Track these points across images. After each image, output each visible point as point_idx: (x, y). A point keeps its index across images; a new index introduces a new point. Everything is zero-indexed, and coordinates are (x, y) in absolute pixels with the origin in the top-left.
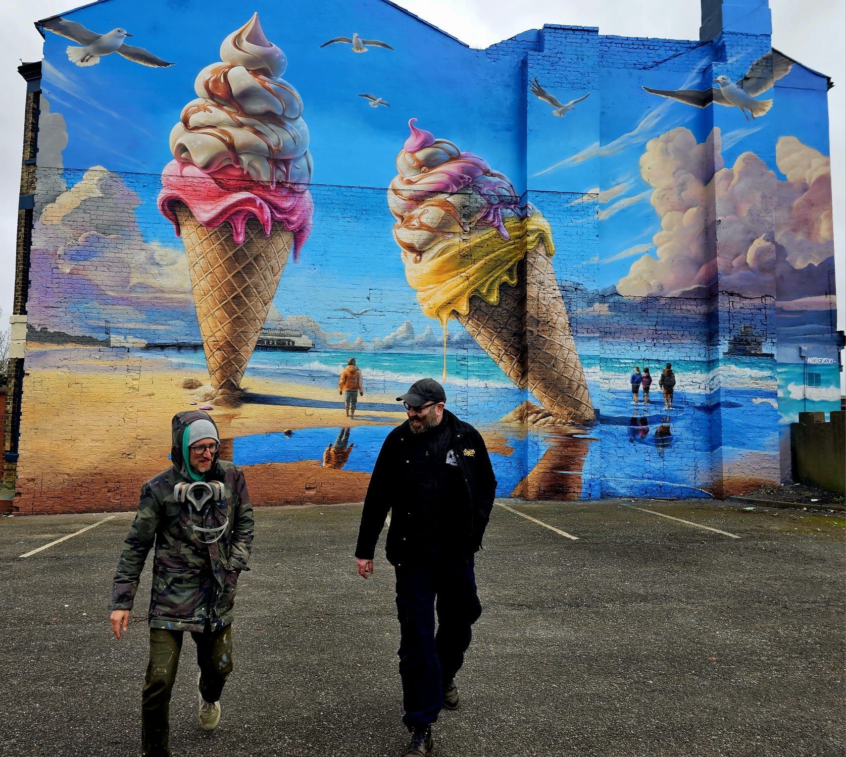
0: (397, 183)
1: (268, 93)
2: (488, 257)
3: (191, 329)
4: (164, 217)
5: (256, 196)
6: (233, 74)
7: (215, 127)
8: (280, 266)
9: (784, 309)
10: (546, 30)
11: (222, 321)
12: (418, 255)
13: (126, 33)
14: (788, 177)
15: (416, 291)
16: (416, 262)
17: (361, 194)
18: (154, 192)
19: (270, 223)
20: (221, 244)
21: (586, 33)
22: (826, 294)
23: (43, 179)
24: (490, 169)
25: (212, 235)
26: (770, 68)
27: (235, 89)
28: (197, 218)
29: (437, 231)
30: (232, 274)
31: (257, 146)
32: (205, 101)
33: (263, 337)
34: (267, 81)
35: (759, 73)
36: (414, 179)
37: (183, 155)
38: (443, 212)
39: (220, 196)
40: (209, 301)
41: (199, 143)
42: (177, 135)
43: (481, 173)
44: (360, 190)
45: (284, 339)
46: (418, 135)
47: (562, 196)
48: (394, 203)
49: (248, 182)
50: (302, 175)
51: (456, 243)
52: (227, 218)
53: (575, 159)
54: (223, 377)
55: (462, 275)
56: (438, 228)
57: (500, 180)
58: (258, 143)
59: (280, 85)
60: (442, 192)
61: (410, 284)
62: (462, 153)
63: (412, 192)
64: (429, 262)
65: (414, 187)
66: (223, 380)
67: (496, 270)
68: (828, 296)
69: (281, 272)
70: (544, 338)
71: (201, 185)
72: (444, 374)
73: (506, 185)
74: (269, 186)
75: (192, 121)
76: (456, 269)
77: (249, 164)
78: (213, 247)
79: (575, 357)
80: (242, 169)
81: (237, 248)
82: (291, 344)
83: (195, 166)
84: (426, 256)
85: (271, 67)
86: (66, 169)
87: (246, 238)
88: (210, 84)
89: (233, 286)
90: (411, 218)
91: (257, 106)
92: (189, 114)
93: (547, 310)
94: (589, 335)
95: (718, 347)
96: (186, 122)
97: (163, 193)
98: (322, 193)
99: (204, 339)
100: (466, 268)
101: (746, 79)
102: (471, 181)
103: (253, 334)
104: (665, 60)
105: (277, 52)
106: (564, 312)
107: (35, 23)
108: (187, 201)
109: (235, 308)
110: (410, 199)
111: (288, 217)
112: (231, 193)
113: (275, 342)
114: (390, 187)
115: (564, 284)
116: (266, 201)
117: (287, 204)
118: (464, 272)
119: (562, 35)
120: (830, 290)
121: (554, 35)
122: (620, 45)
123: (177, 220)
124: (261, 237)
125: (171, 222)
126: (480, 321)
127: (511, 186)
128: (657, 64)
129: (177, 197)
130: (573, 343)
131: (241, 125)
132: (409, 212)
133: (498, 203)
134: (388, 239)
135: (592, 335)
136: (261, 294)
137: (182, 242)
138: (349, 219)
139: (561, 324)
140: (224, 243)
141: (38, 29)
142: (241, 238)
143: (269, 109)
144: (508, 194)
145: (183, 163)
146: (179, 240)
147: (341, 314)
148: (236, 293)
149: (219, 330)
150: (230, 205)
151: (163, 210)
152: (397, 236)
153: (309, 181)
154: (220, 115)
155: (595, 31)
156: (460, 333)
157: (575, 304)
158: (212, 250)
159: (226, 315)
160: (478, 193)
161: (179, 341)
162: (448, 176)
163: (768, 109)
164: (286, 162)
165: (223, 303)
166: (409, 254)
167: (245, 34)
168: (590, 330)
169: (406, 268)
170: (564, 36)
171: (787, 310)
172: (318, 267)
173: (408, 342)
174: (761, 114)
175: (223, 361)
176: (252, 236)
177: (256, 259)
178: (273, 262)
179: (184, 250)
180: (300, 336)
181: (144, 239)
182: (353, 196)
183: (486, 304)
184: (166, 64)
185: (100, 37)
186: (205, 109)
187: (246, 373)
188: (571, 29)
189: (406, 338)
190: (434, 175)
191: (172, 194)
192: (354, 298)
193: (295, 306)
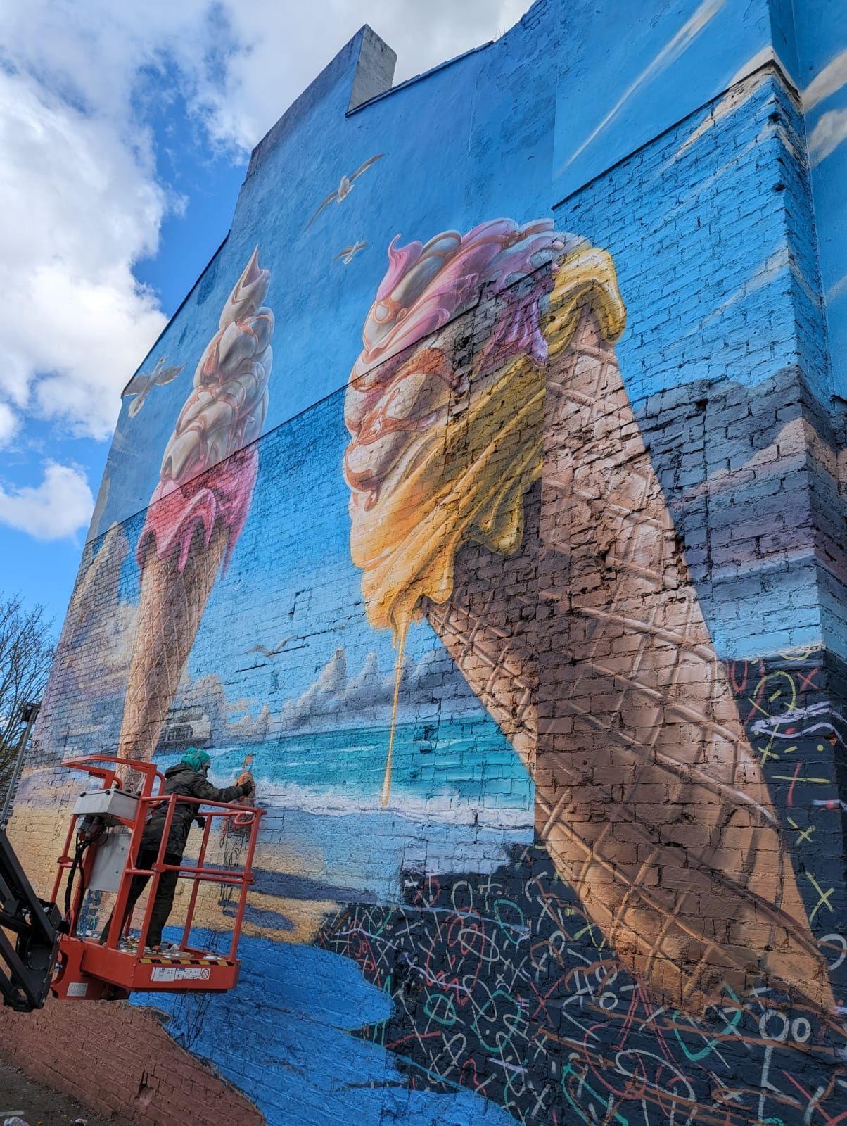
0: (360, 365)
2: (504, 431)
3: (115, 727)
4: (137, 563)
5: (208, 491)
6: (225, 337)
7: (198, 416)
8: (207, 590)
11: (140, 705)
12: (373, 491)
15: (361, 571)
16: (370, 506)
18: (139, 533)
19: (212, 525)
20: (167, 580)
24: (517, 228)
25: (163, 569)
27: (223, 354)
29: (409, 422)
30: (164, 625)
31: (224, 416)
32: (197, 390)
36: (384, 342)
37: (167, 471)
38: (424, 377)
39: (181, 509)
40: (139, 676)
41: (181, 446)
42: (169, 448)
43: (498, 250)
46: (399, 260)
47: (649, 155)
48: (352, 405)
49: (206, 475)
50: (255, 428)
51: (443, 430)
52: (180, 537)
53: (686, 35)
55: (447, 500)
56: (411, 415)
59: (259, 316)
60: (426, 337)
61: (355, 558)
62: (464, 237)
63: (379, 368)
64: (390, 498)
65: (384, 356)
67: (519, 457)
69: (206, 600)
70: (588, 617)
71: (171, 502)
72: (386, 785)
76: (435, 492)
77: (212, 447)
78: (160, 587)
79: (706, 671)
81: (178, 580)
82: (189, 735)
83: (172, 479)
85: (256, 300)
86: (97, 539)
87: (188, 560)
88: (205, 366)
89: (162, 642)
90: (373, 419)
91: (236, 361)
92: (183, 415)
93: (597, 515)
94: (768, 564)
96: (179, 427)
97: (144, 531)
99: (121, 740)
100: (455, 482)
102: (476, 280)
103: (159, 723)
105: (264, 276)
106: (657, 504)
108: (157, 531)
109: (156, 678)
110: (376, 382)
111: (230, 504)
112: (190, 499)
114: (350, 380)
115: (653, 406)
116: (215, 491)
117: (234, 484)
118: (451, 491)
123: (145, 561)
124: (200, 553)
125: (139, 567)
126: (474, 612)
129: (152, 530)
130: (696, 612)
131: (217, 398)
132: (371, 409)
133: (531, 292)
134: (336, 481)
135: (778, 560)
136: (181, 649)
137: (140, 591)
138: (292, 471)
139: (645, 549)
140: (169, 577)
142: (184, 563)
143: (244, 356)
146: (139, 588)
147: (253, 659)
148: (161, 654)
149: (135, 723)
150: (185, 518)
151: (139, 554)
152: (348, 467)
153: (260, 433)
154: (204, 398)
156: (429, 657)
157: (698, 458)
158: (159, 591)
159: (146, 694)
160: (487, 296)
162: (438, 299)
165: (148, 675)
166: (361, 495)
167: (244, 279)
168: (766, 544)
169: (353, 528)
172: (243, 577)
173: (332, 703)
176: (193, 554)
177: (190, 588)
178: (203, 586)
179: (139, 602)
180: (201, 717)
181: (118, 600)
182: (303, 427)
183: (488, 558)
186: (196, 399)
189: (330, 693)
190: (419, 310)
191: (149, 527)
192: (274, 620)
193: (207, 659)
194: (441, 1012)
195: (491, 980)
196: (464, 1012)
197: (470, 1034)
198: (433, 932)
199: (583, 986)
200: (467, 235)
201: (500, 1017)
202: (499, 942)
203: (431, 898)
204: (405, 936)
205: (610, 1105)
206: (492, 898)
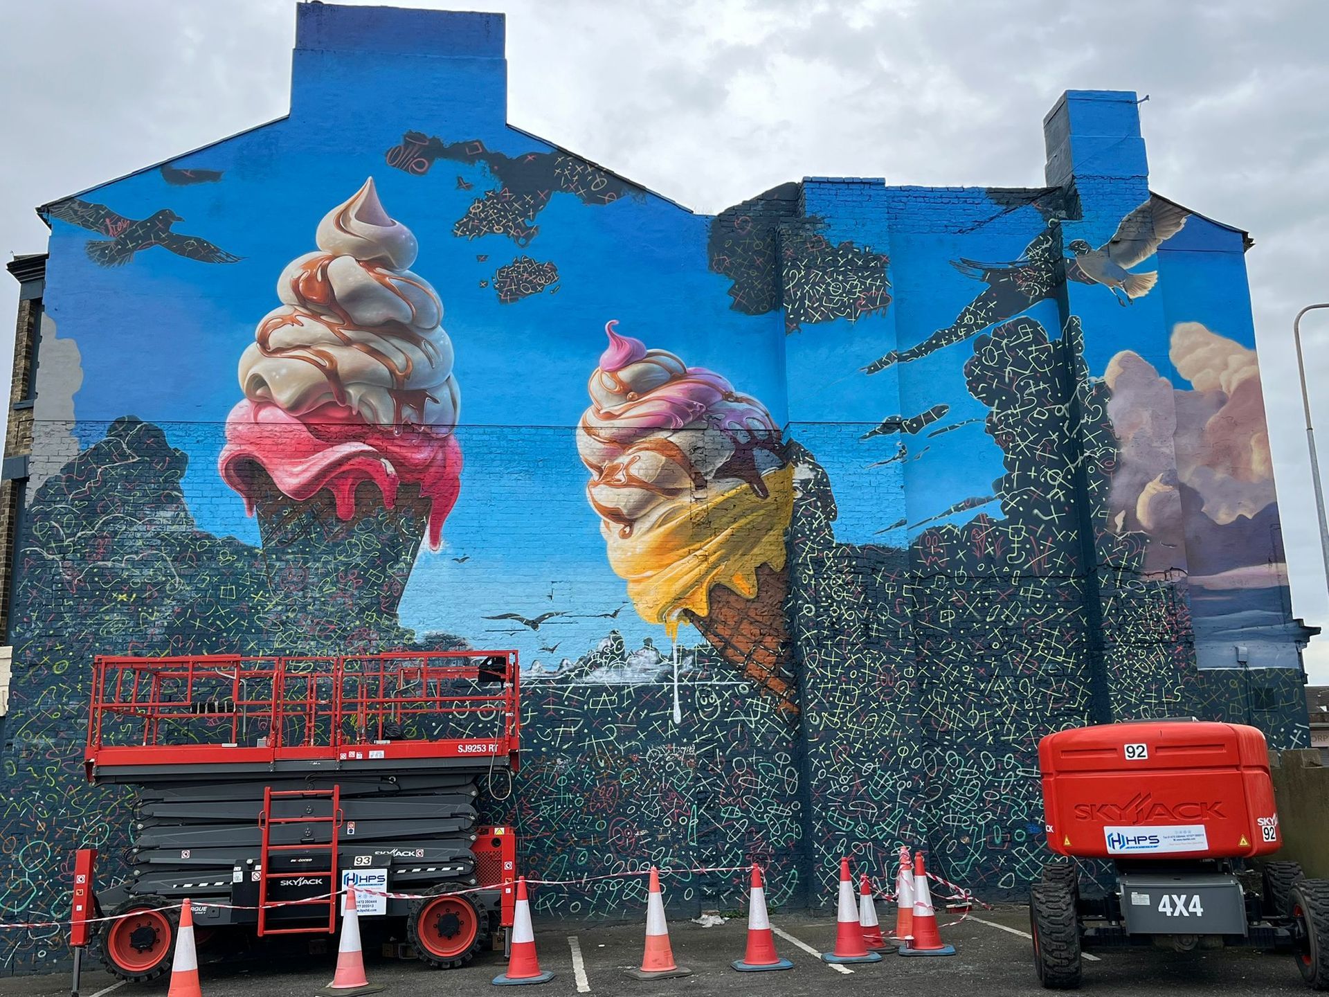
0: (589, 416)
1: (389, 293)
2: (737, 524)
4: (229, 487)
5: (371, 448)
6: (334, 268)
7: (309, 347)
9: (1206, 587)
10: (805, 185)
12: (626, 526)
14: (1193, 384)
15: (625, 582)
16: (625, 536)
17: (535, 437)
18: (214, 450)
21: (867, 186)
22: (1270, 562)
23: (44, 440)
24: (734, 391)
26: (1150, 225)
27: (339, 289)
28: (281, 487)
29: (654, 487)
31: (374, 372)
32: (293, 310)
34: (385, 276)
35: (1133, 232)
36: (619, 410)
37: (259, 392)
38: (664, 458)
39: (315, 450)
41: (284, 371)
42: (250, 362)
43: (719, 397)
44: (533, 431)
46: (620, 345)
47: (844, 429)
48: (587, 447)
49: (359, 428)
50: (442, 413)
51: (688, 504)
52: (327, 483)
55: (697, 553)
56: (656, 482)
57: (750, 407)
58: (375, 367)
59: (408, 279)
60: (660, 429)
61: (615, 571)
62: (689, 369)
63: (614, 430)
64: (645, 536)
65: (617, 423)
67: (750, 544)
68: (1274, 564)
71: (286, 435)
73: (759, 414)
74: (392, 432)
75: (274, 339)
76: (687, 546)
77: (360, 400)
80: (350, 408)
83: (277, 406)
84: (640, 527)
85: (393, 255)
86: (78, 422)
87: (355, 513)
88: (301, 285)
90: (614, 469)
91: (372, 313)
92: (268, 330)
95: (1104, 652)
96: (263, 342)
97: (226, 451)
98: (475, 437)
100: (702, 544)
101: (1115, 242)
102: (704, 410)
104: (992, 219)
105: (402, 232)
107: (38, 210)
108: (264, 460)
110: (612, 441)
111: (421, 477)
112: (332, 446)
114: (580, 424)
116: (386, 453)
117: (421, 456)
118: (700, 548)
119: (831, 192)
120: (1276, 554)
121: (819, 191)
122: (922, 200)
125: (238, 494)
126: (728, 626)
127: (767, 415)
128: (980, 224)
129: (248, 455)
131: (347, 343)
132: (611, 461)
133: (748, 442)
134: (579, 504)
138: (516, 475)
141: (41, 216)
143: (391, 316)
144: (763, 428)
145: (259, 404)
146: (252, 521)
150: (331, 464)
151: (227, 476)
152: (593, 498)
153: (454, 421)
154: (315, 329)
155: (879, 183)
160: (716, 427)
162: (669, 405)
163: (1151, 285)
164: (420, 395)
166: (612, 524)
167: (354, 209)
169: (608, 546)
170: (833, 192)
171: (1211, 589)
174: (1142, 293)
182: (523, 440)
183: (736, 597)
186: (294, 321)
188: (844, 182)
190: (648, 404)
191: (241, 450)
192: (528, 596)
193: (433, 615)
194: (732, 812)
195: (759, 796)
196: (747, 811)
197: (750, 819)
198: (723, 782)
199: (835, 785)
200: (690, 369)
201: (765, 809)
202: (763, 780)
203: (720, 767)
204: (704, 786)
205: (847, 820)
206: (757, 764)
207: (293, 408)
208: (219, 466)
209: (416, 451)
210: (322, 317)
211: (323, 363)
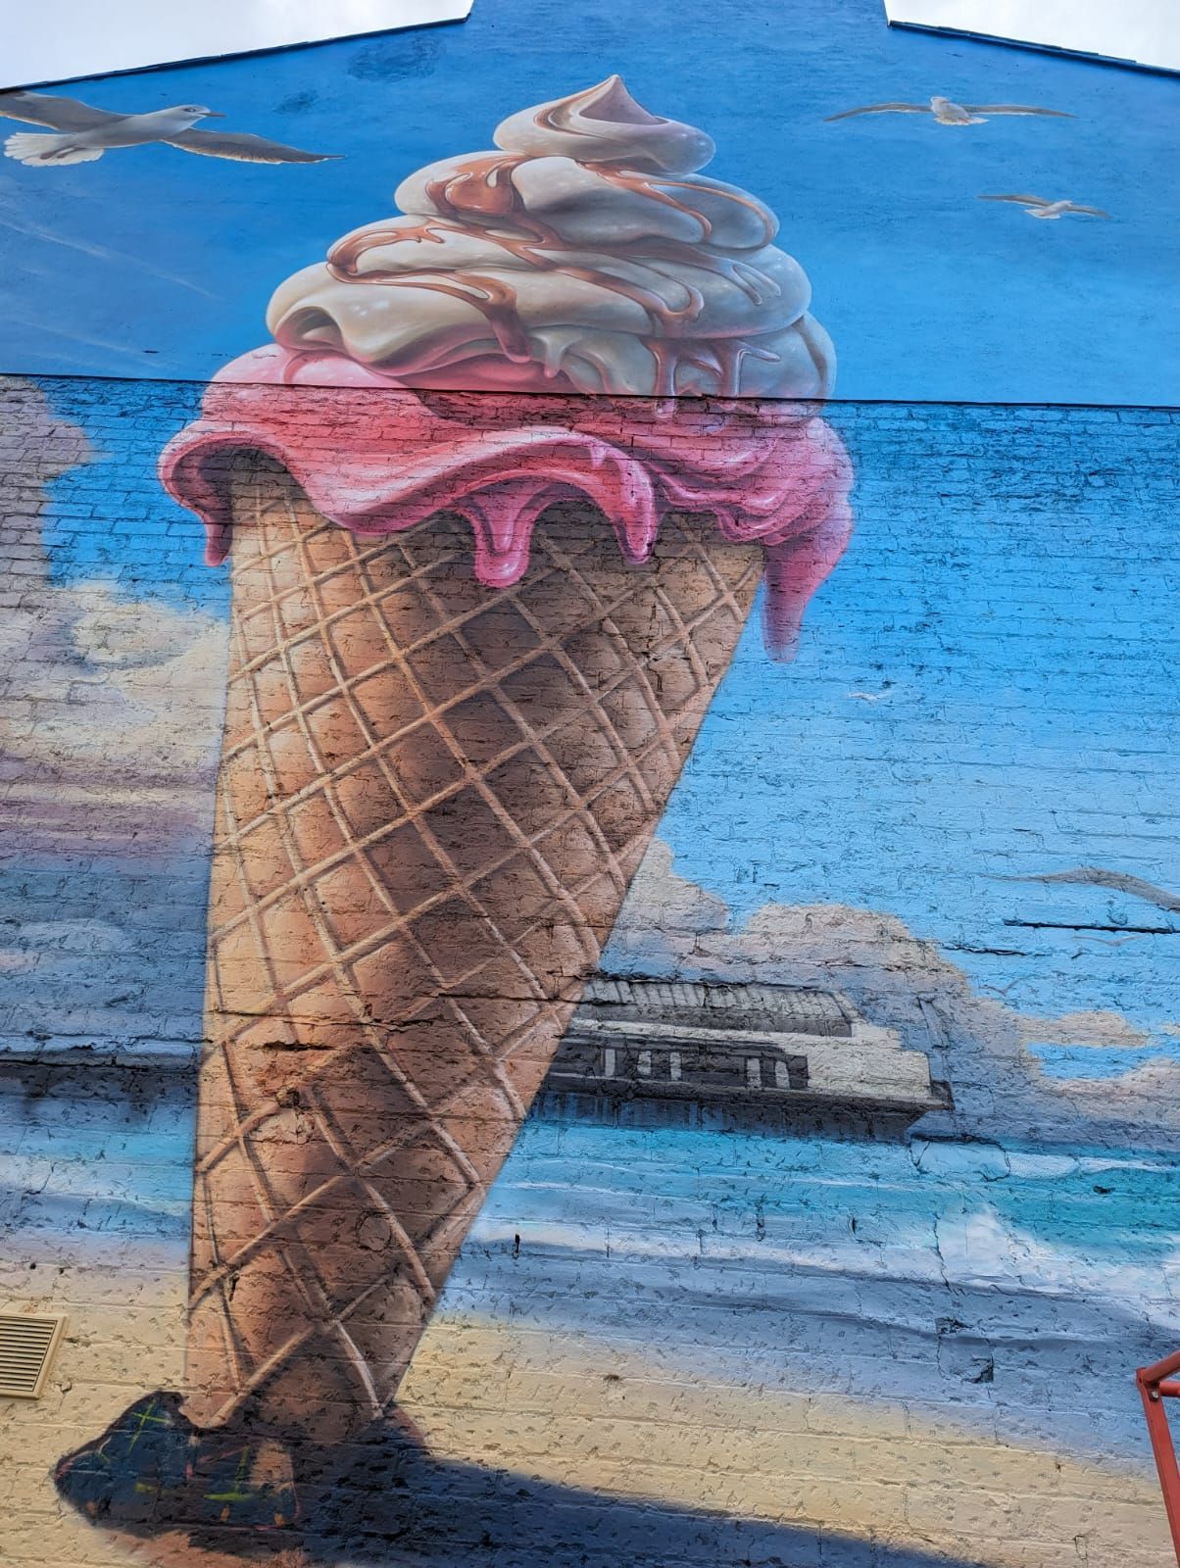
1: (652, 203)
3: (148, 972)
4: (175, 500)
5: (587, 438)
7: (452, 271)
8: (701, 668)
11: (349, 925)
13: (207, 111)
18: (161, 430)
19: (649, 518)
20: (409, 588)
25: (372, 557)
27: (535, 195)
28: (322, 506)
30: (443, 707)
31: (606, 311)
32: (425, 221)
33: (591, 1023)
34: (646, 180)
37: (311, 335)
39: (432, 439)
40: (298, 826)
41: (382, 305)
42: (304, 289)
44: (1057, 415)
45: (734, 1047)
49: (558, 401)
50: (789, 376)
52: (456, 503)
54: (282, 1313)
58: (609, 302)
59: (695, 185)
66: (271, 1341)
69: (706, 693)
71: (362, 409)
74: (648, 411)
75: (371, 260)
77: (568, 353)
78: (370, 598)
80: (541, 366)
81: (486, 605)
82: (782, 1077)
83: (350, 358)
85: (661, 155)
87: (532, 568)
88: (449, 190)
89: (444, 754)
91: (611, 228)
92: (361, 245)
96: (344, 262)
97: (192, 433)
98: (884, 424)
99: (217, 1029)
103: (533, 1007)
105: (681, 132)
108: (291, 453)
109: (441, 855)
111: (734, 497)
112: (483, 431)
113: (675, 1059)
116: (632, 449)
117: (733, 458)
123: (229, 508)
124: (603, 567)
125: (197, 516)
129: (251, 442)
131: (547, 267)
136: (593, 794)
137: (227, 582)
138: (1027, 501)
140: (423, 585)
142: (510, 570)
143: (653, 231)
145: (305, 353)
146: (214, 572)
147: (1092, 903)
148: (455, 786)
149: (322, 979)
150: (473, 465)
151: (179, 479)
153: (821, 391)
154: (474, 246)
158: (366, 608)
159: (381, 894)
161: (55, 1044)
164: (721, 348)
165: (375, 835)
167: (580, 105)
172: (904, 677)
175: (304, 1185)
176: (563, 561)
177: (579, 642)
178: (666, 653)
179: (227, 607)
180: (841, 1027)
181: (49, 569)
184: (312, 158)
185: (124, 118)
186: (421, 237)
187: (455, 1284)
191: (233, 433)
192: (1151, 819)
193: (792, 854)
207: (387, 362)
208: (162, 459)
209: (718, 445)
210: (490, 232)
211: (479, 294)
